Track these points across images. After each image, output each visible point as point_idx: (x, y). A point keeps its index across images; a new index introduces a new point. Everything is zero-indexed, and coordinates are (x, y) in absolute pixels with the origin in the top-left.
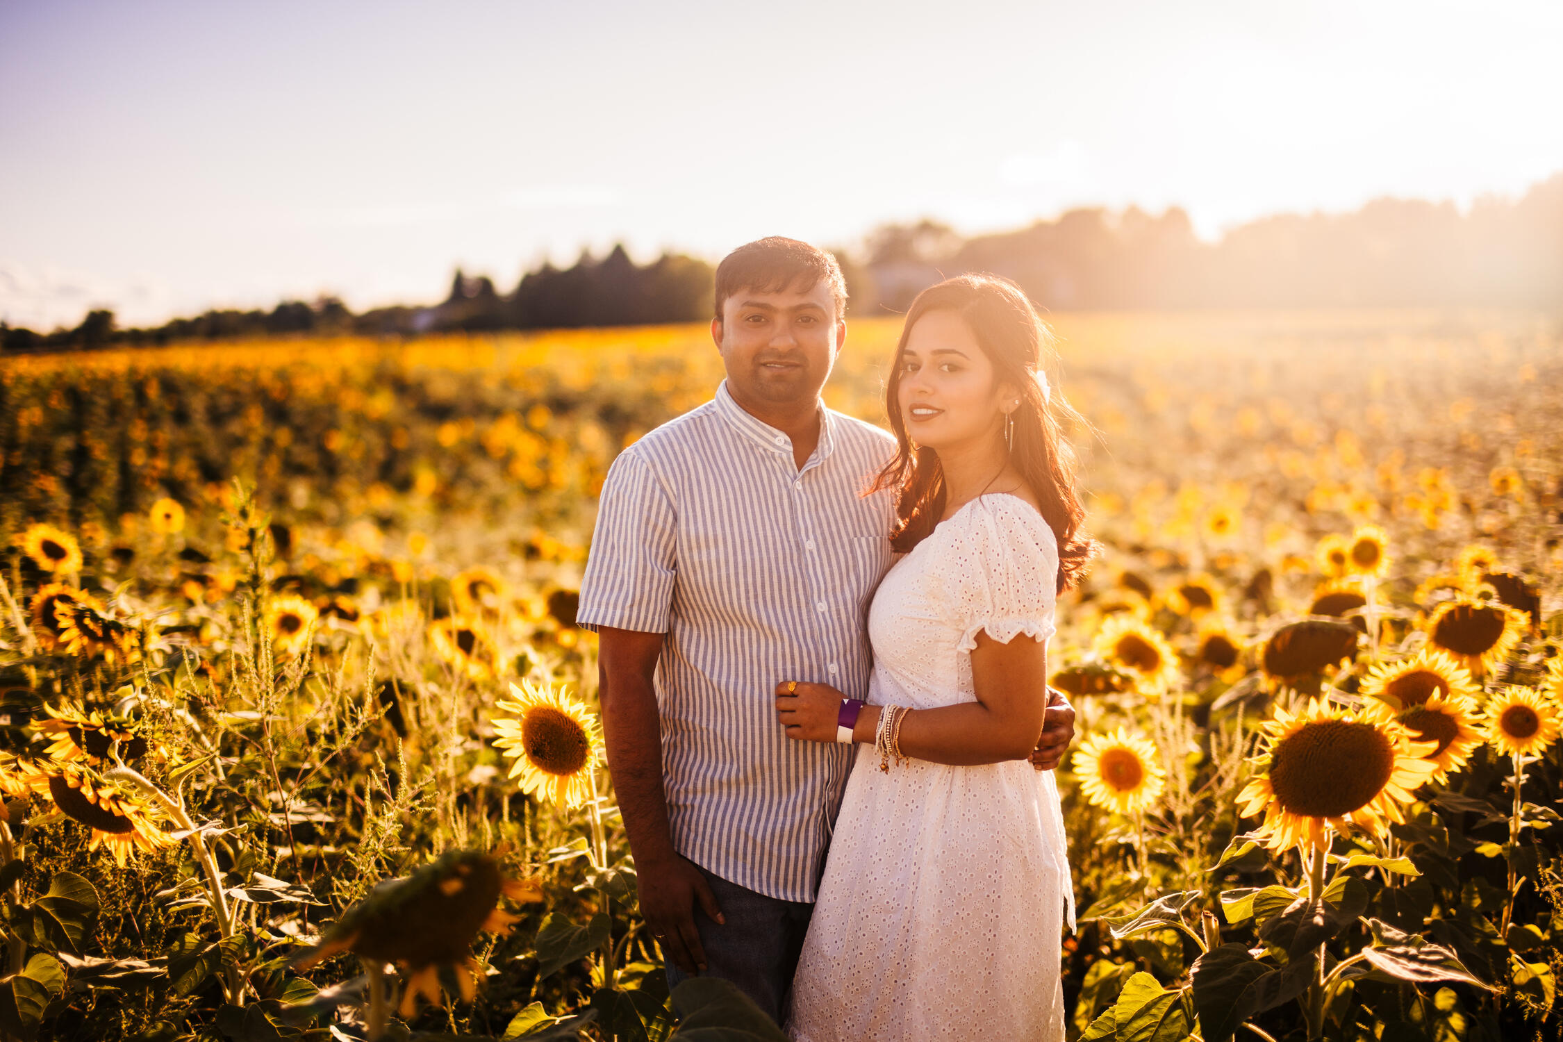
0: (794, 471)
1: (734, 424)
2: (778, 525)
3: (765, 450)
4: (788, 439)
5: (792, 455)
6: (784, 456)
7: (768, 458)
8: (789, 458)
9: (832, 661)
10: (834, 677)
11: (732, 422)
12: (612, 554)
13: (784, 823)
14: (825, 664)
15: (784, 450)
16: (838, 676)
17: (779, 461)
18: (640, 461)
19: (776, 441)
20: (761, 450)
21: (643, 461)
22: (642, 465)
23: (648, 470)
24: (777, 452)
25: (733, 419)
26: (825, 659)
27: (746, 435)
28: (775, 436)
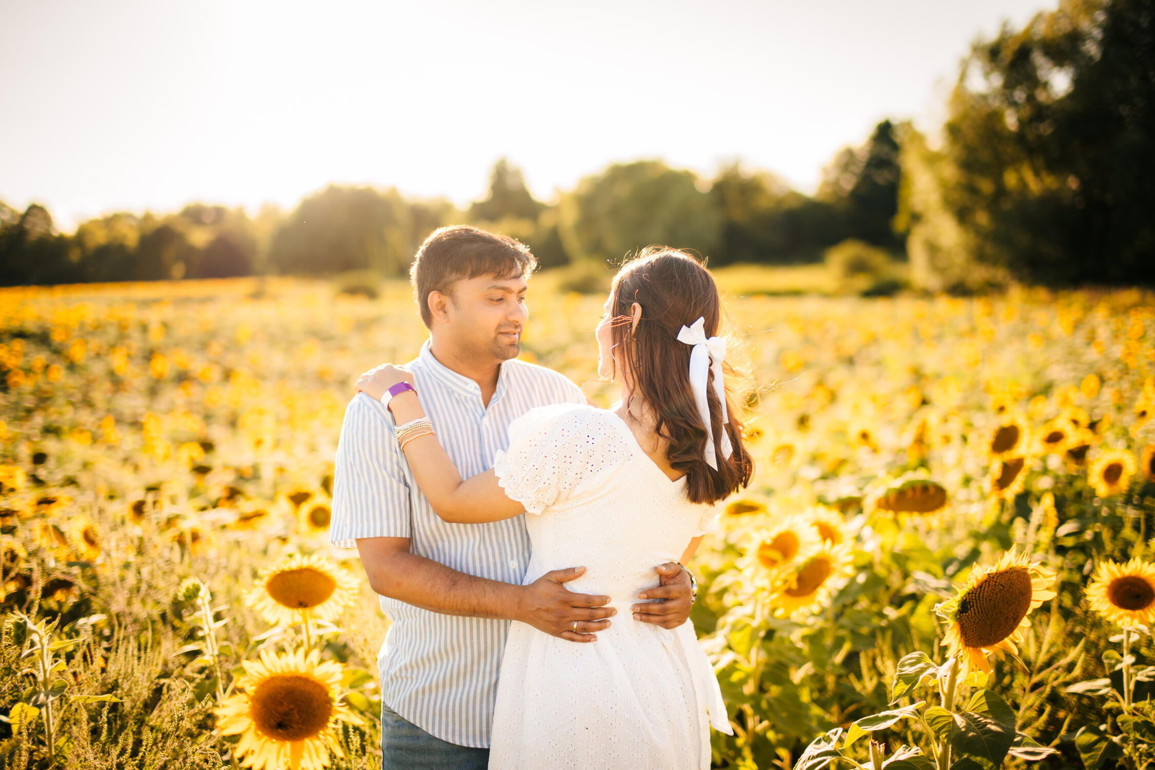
0: (482, 410)
1: (435, 376)
2: (470, 453)
3: (459, 395)
4: (477, 386)
5: (481, 398)
6: (475, 399)
7: (462, 401)
8: (478, 400)
9: (512, 558)
10: (514, 571)
11: (433, 375)
12: (359, 480)
13: (476, 687)
14: (507, 561)
15: (475, 394)
16: (517, 570)
17: (470, 402)
18: (366, 408)
19: (468, 388)
20: (456, 395)
21: (369, 408)
22: (369, 412)
23: (375, 415)
24: (469, 396)
25: (434, 372)
26: (506, 557)
27: (444, 384)
28: (467, 384)
